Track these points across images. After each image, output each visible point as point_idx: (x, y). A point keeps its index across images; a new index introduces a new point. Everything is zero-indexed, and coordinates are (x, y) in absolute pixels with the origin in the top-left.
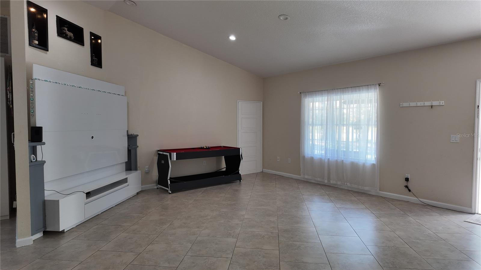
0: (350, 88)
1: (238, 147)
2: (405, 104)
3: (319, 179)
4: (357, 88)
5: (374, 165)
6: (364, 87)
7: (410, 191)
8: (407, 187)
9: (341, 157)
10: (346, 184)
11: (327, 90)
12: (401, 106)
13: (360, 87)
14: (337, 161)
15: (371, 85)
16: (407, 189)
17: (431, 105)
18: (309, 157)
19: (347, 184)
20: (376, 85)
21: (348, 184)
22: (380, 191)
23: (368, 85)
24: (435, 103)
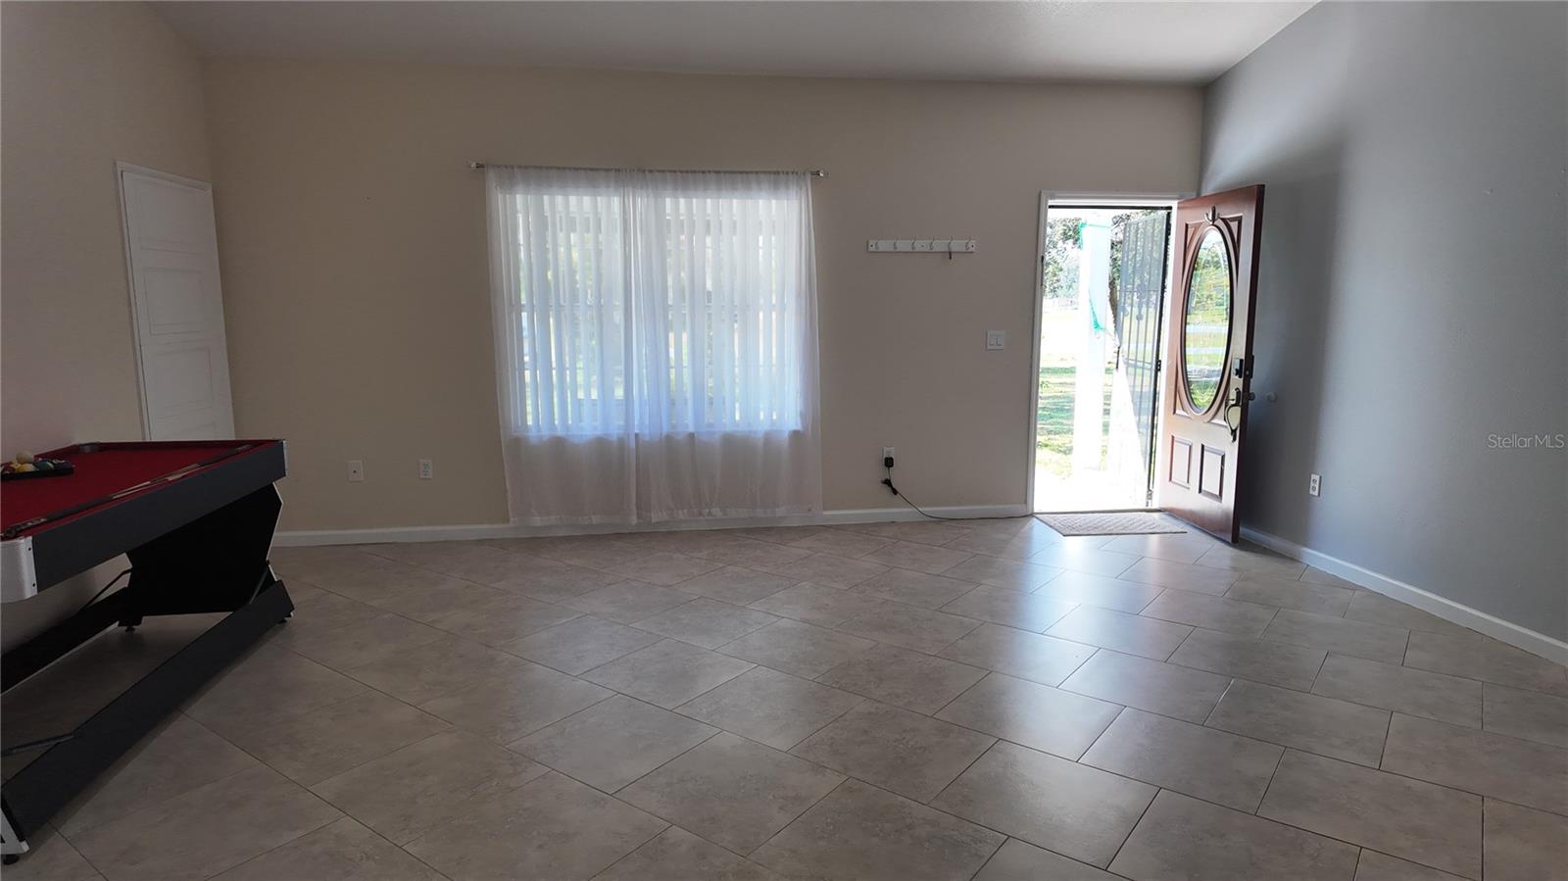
0: (713, 176)
1: (148, 440)
2: (885, 245)
3: (596, 519)
4: (740, 176)
5: (795, 434)
6: (762, 176)
7: (895, 492)
8: (888, 482)
9: (688, 423)
10: (710, 512)
11: (618, 171)
12: (871, 249)
13: (750, 175)
14: (669, 438)
15: (787, 173)
16: (886, 490)
17: (947, 250)
18: (545, 439)
19: (713, 510)
20: (804, 174)
21: (717, 512)
22: (825, 509)
23: (778, 173)
24: (957, 245)
